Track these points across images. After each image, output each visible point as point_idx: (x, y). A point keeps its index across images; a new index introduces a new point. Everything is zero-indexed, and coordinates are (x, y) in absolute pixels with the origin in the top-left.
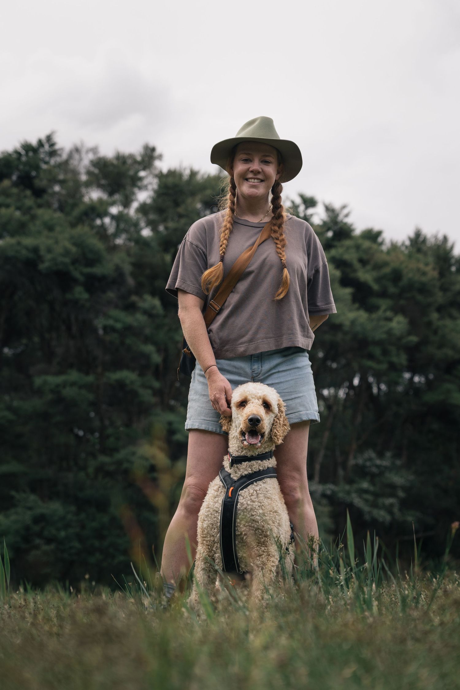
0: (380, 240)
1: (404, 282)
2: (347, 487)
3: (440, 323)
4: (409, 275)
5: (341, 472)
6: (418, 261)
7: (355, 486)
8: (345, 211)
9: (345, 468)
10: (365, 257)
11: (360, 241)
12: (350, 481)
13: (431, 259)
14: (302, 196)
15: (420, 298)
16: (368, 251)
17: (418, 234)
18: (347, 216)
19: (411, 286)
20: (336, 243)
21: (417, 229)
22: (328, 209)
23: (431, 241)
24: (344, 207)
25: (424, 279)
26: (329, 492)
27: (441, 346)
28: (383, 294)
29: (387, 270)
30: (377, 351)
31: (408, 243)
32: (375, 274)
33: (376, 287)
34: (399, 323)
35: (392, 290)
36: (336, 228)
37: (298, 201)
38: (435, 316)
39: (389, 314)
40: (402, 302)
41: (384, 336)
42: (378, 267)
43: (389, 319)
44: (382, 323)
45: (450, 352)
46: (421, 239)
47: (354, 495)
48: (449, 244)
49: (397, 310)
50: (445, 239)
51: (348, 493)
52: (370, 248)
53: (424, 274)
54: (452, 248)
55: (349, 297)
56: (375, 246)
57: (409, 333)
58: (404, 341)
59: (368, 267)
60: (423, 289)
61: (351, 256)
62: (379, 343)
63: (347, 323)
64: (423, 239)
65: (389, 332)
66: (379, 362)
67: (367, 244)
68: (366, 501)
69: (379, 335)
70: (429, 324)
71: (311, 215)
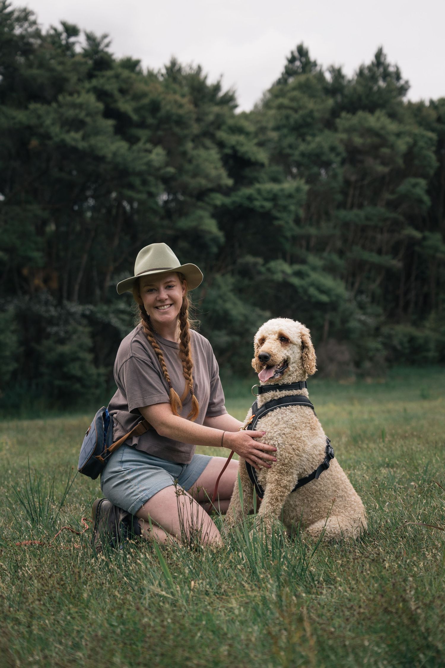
0: (137, 69)
1: (162, 113)
2: (105, 308)
3: (195, 153)
4: (166, 108)
5: (98, 292)
6: (175, 92)
7: (113, 307)
8: (106, 41)
9: (102, 288)
10: (124, 86)
11: (120, 70)
12: (108, 302)
13: (186, 90)
14: (64, 24)
15: (177, 130)
16: (126, 81)
17: (174, 63)
18: (107, 45)
19: (168, 119)
20: (97, 73)
21: (172, 58)
22: (90, 38)
23: (186, 70)
24: (105, 36)
25: (181, 112)
26: (88, 312)
27: (195, 175)
28: (142, 125)
29: (146, 101)
30: (137, 181)
31: (164, 71)
32: (134, 104)
33: (135, 117)
34: (158, 154)
35: (150, 121)
36: (96, 57)
37: (60, 28)
38: (189, 145)
39: (149, 146)
40: (160, 133)
41: (144, 168)
42: (137, 97)
43: (150, 151)
44: (142, 154)
45: (203, 182)
46: (177, 68)
47: (111, 316)
48: (203, 74)
49: (156, 142)
50: (199, 68)
51: (106, 313)
52: (129, 78)
53: (181, 106)
54: (206, 78)
55: (111, 130)
56: (133, 75)
57: (167, 164)
58: (162, 171)
59: (128, 97)
60: (180, 122)
61: (112, 87)
62: (140, 174)
63: (110, 156)
64: (179, 68)
65: (149, 164)
66: (139, 192)
67: (126, 73)
68: (123, 320)
69: (140, 166)
70: (184, 154)
71: (73, 44)
